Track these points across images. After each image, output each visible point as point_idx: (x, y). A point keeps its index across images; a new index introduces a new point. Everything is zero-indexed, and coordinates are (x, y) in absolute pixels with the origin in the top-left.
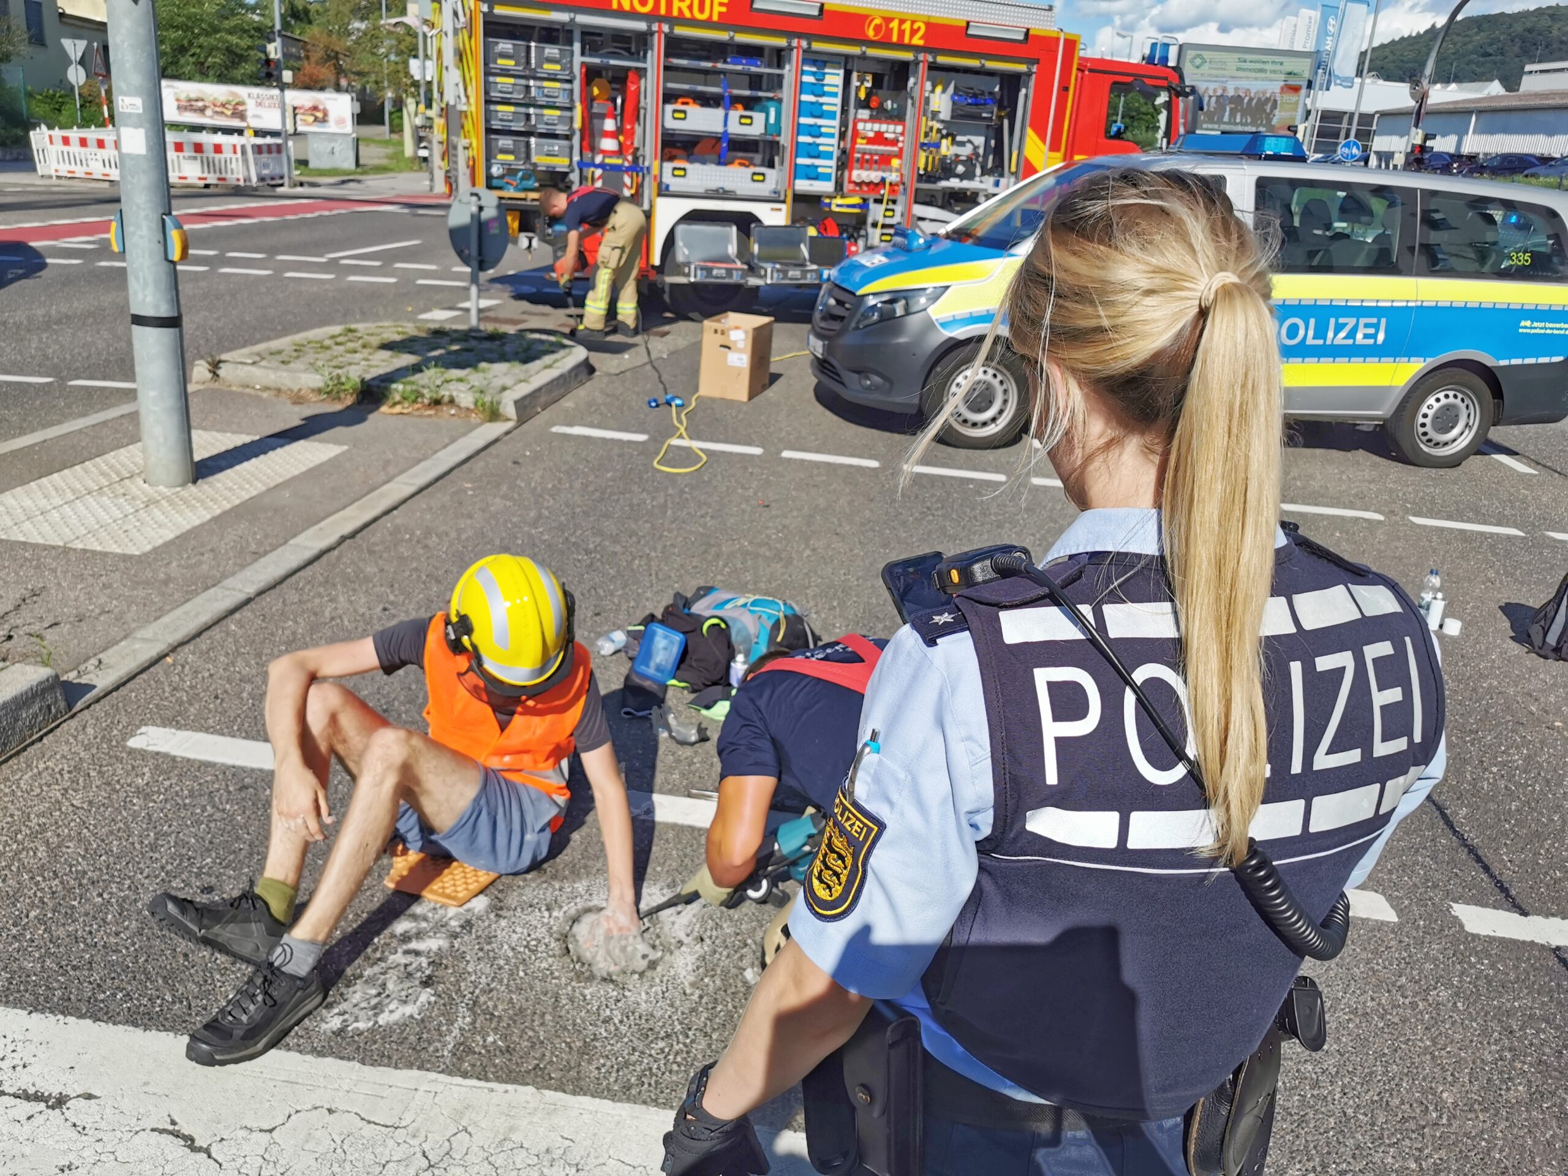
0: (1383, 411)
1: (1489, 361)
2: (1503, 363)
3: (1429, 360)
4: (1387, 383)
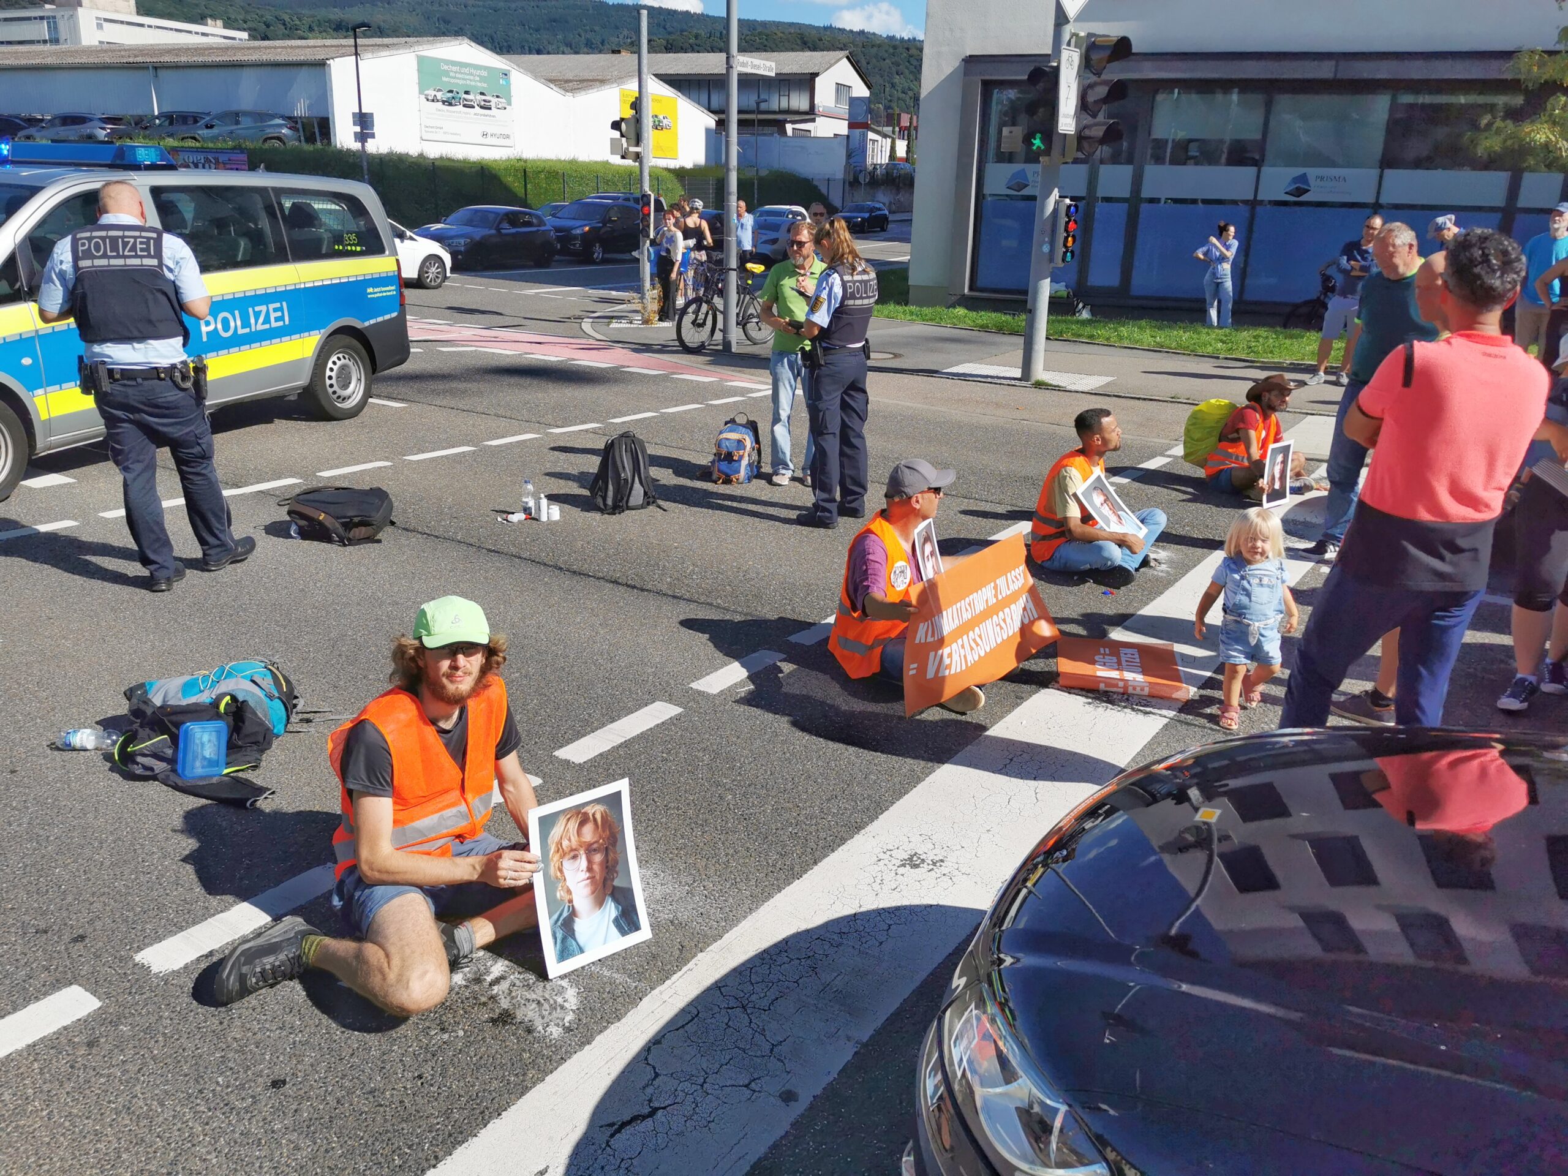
0: (303, 381)
1: (359, 325)
2: (367, 324)
3: (322, 331)
4: (300, 357)
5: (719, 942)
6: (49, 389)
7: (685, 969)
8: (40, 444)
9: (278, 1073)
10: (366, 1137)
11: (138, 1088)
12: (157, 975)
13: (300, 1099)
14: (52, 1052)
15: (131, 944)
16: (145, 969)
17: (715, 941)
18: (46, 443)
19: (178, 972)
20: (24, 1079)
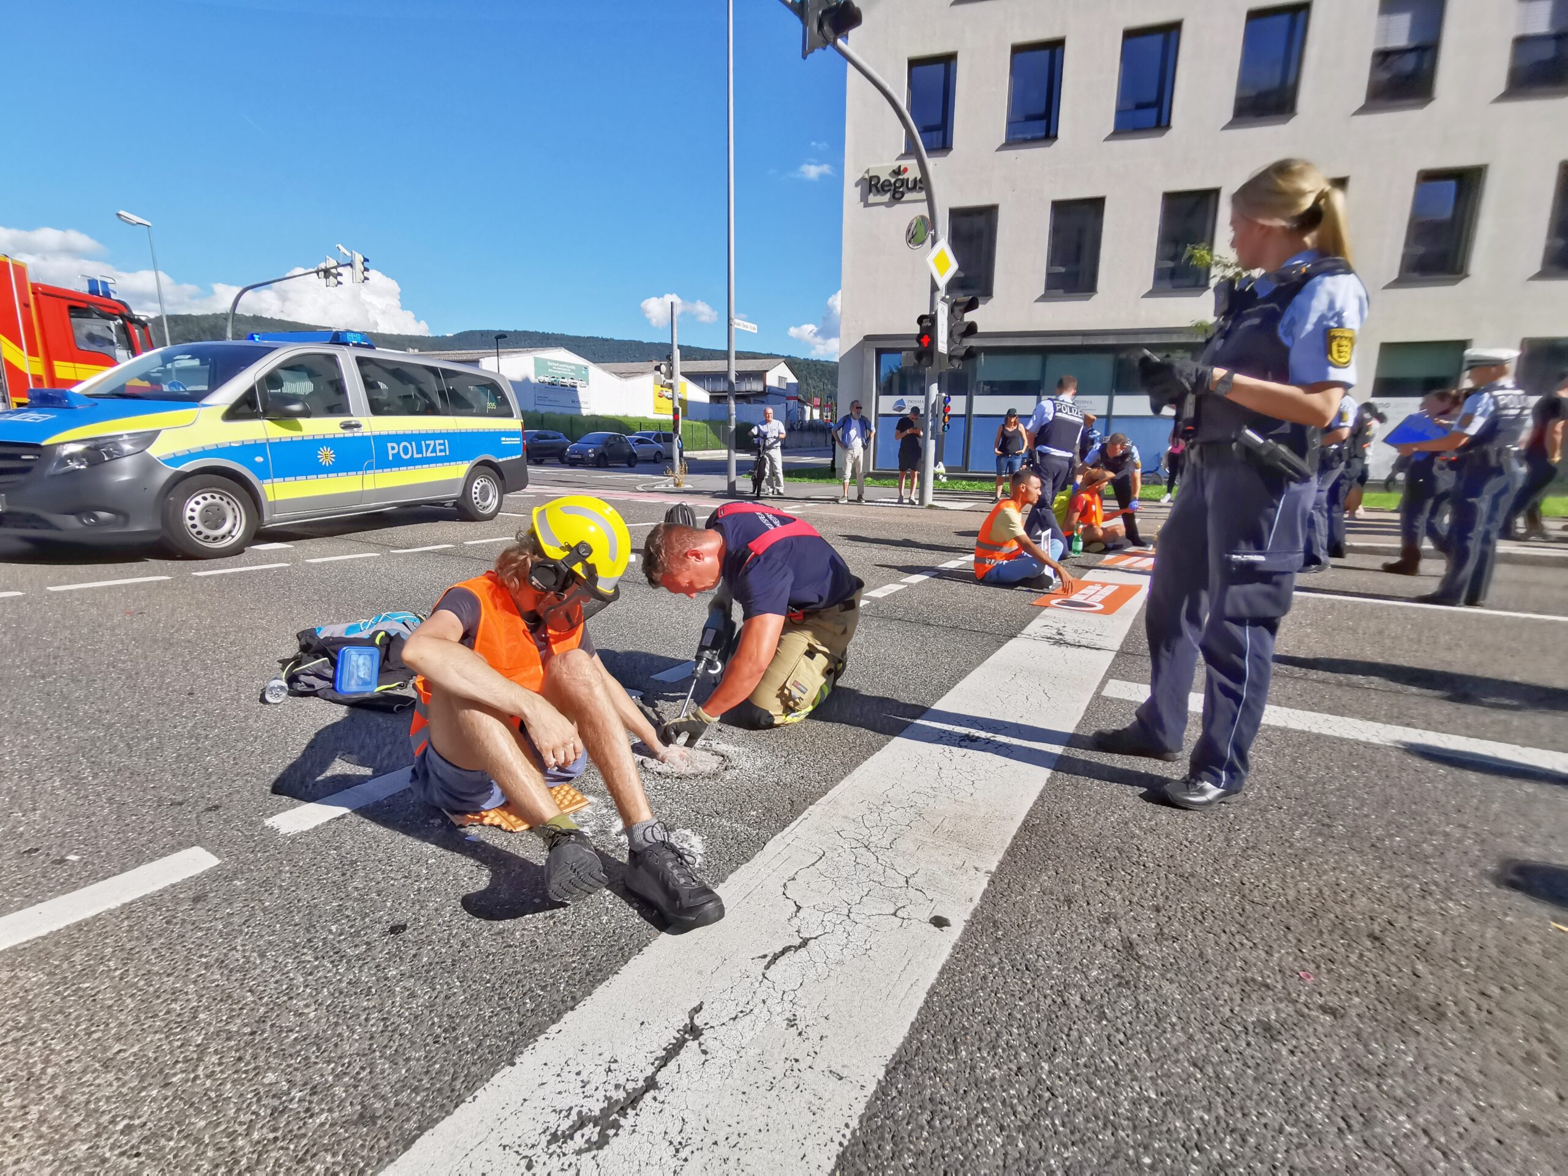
0: (457, 493)
1: (495, 460)
2: (500, 460)
3: (471, 462)
4: (454, 477)
5: (825, 797)
6: (275, 480)
7: (800, 818)
8: (266, 519)
9: (399, 918)
10: (493, 979)
11: (239, 940)
12: (284, 836)
13: (419, 944)
14: (150, 909)
15: (265, 811)
16: (274, 831)
17: (821, 796)
18: (272, 520)
19: (308, 832)
20: (106, 938)
